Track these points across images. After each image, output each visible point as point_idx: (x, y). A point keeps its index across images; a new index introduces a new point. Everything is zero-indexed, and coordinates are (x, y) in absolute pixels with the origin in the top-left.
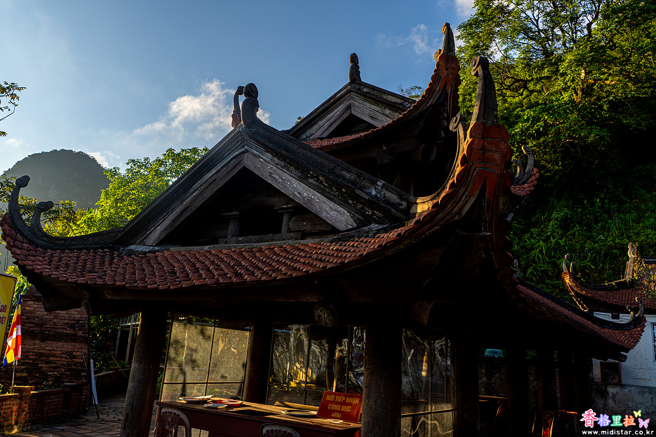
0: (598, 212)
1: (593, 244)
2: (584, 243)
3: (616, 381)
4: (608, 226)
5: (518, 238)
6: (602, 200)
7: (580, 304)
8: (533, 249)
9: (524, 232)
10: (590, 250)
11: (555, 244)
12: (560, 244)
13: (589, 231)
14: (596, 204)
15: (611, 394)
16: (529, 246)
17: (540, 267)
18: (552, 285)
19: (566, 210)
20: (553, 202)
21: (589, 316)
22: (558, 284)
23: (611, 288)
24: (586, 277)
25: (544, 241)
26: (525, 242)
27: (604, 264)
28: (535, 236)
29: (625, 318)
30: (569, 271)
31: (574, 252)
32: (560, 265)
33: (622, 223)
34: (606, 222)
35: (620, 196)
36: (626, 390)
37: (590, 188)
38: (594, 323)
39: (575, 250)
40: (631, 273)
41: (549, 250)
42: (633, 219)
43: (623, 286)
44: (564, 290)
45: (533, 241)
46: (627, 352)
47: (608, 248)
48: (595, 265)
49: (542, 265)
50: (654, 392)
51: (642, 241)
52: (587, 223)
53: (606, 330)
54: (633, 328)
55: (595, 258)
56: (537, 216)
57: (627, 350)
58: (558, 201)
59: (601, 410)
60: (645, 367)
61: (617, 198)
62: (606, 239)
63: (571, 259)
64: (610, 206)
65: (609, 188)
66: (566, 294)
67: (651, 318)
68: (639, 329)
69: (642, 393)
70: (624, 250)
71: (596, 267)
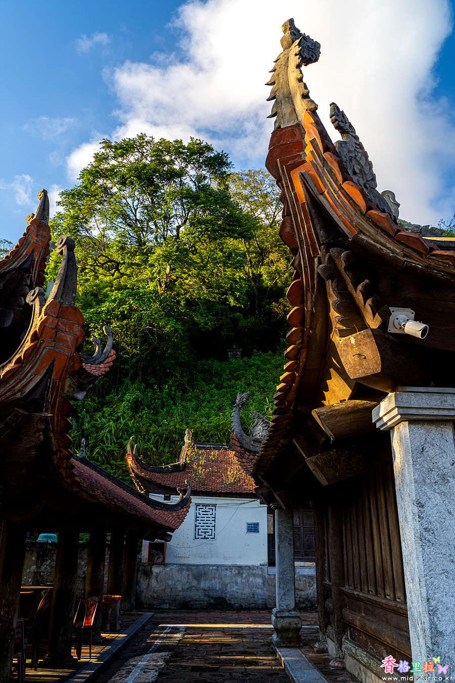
0: (166, 398)
1: (157, 428)
2: (150, 426)
3: (160, 561)
4: (172, 412)
5: (90, 416)
6: (170, 387)
7: (138, 485)
8: (103, 429)
9: (96, 410)
10: (154, 433)
11: (124, 425)
12: (129, 425)
13: (156, 415)
14: (164, 391)
15: (154, 574)
16: (100, 425)
17: (108, 447)
18: (116, 466)
19: (138, 393)
20: (127, 384)
21: (144, 498)
22: (122, 464)
23: (167, 471)
24: (148, 459)
25: (115, 421)
26: (96, 420)
27: (164, 447)
28: (107, 415)
29: (175, 499)
30: (132, 453)
31: (140, 434)
32: (125, 447)
33: (183, 410)
34: (171, 408)
35: (185, 385)
36: (168, 569)
37: (161, 375)
38: (148, 504)
39: (141, 432)
40: (185, 457)
41: (117, 430)
42: (193, 408)
43: (177, 469)
44: (126, 472)
45: (104, 420)
46: (173, 532)
47: (169, 432)
48: (156, 448)
49: (110, 445)
50: (191, 569)
51: (197, 428)
52: (155, 407)
53: (158, 511)
54: (180, 509)
55: (157, 441)
56: (111, 396)
57: (173, 530)
58: (132, 384)
59: (145, 591)
60: (186, 545)
61: (182, 386)
62: (169, 424)
63: (135, 441)
64: (176, 393)
65: (177, 377)
66: (127, 476)
67: (195, 500)
68: (185, 510)
69: (180, 571)
70: (182, 435)
71: (157, 450)
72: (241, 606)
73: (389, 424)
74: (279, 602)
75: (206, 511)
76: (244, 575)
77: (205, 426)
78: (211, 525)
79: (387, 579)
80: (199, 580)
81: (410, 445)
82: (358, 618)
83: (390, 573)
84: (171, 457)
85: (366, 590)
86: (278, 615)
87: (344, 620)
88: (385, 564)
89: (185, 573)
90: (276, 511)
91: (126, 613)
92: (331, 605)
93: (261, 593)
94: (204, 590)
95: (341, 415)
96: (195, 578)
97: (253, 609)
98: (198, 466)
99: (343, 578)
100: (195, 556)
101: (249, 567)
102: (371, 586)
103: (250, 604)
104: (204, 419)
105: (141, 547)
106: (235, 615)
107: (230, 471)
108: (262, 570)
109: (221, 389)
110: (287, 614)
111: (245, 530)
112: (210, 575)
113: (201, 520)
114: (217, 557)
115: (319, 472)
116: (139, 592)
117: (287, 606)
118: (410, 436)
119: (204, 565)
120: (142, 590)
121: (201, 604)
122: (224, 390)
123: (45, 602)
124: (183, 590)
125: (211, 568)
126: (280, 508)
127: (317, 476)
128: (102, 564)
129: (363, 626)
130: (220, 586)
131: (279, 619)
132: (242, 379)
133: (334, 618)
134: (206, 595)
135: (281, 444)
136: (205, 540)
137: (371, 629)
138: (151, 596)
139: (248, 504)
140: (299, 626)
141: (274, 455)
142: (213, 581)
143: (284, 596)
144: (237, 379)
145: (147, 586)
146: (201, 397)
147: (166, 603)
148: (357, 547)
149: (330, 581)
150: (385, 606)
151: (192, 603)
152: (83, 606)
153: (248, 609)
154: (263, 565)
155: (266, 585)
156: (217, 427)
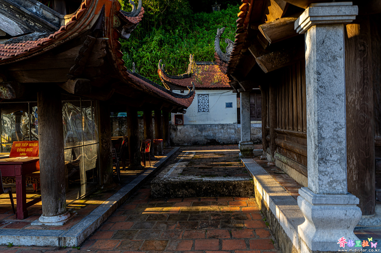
0: (177, 37)
1: (174, 55)
2: (170, 54)
3: (181, 123)
4: (181, 45)
5: (136, 51)
6: (179, 31)
7: (166, 86)
8: (144, 57)
9: (139, 47)
10: (172, 58)
11: (155, 54)
12: (158, 55)
13: (172, 48)
14: (176, 33)
15: (179, 130)
16: (142, 55)
17: (148, 67)
18: (153, 77)
19: (161, 35)
20: (154, 30)
21: (170, 92)
22: (156, 76)
23: (180, 78)
24: (170, 73)
25: (150, 53)
26: (140, 53)
27: (179, 65)
28: (145, 49)
29: (186, 92)
30: (161, 69)
31: (164, 59)
32: (157, 66)
33: (188, 44)
34: (181, 43)
35: (188, 29)
36: (186, 127)
37: (174, 24)
38: (172, 95)
39: (165, 58)
40: (190, 70)
41: (152, 58)
42: (193, 42)
43: (186, 76)
44: (159, 80)
45: (144, 52)
46: (186, 109)
47: (181, 57)
48: (174, 66)
49: (149, 66)
50: (197, 126)
51: (196, 54)
52: (171, 43)
53: (178, 99)
54: (190, 97)
55: (174, 62)
56: (146, 38)
57: (186, 108)
58: (157, 30)
59: (174, 138)
60: (194, 115)
61: (186, 30)
62: (180, 52)
63: (162, 62)
64: (183, 34)
65: (183, 24)
66: (160, 82)
67: (197, 92)
68: (192, 97)
69: (192, 128)
70: (188, 58)
71: (175, 67)
72: (224, 143)
73: (304, 29)
74: (242, 138)
75: (203, 98)
76: (225, 129)
77: (201, 53)
78: (206, 105)
79: (299, 122)
80: (202, 132)
81: (316, 39)
82: (283, 142)
83: (301, 119)
84: (183, 71)
85: (288, 128)
86: (242, 144)
87: (275, 144)
88: (298, 115)
89: (195, 129)
90: (240, 93)
91: (166, 147)
92: (269, 138)
93: (234, 136)
94: (205, 136)
95: (276, 27)
96: (199, 131)
97: (230, 144)
98: (198, 74)
99: (276, 124)
100: (199, 120)
101: (228, 125)
102: (290, 126)
103: (228, 142)
104: (200, 48)
105: (171, 117)
106: (221, 147)
107: (216, 76)
108: (234, 126)
109: (209, 30)
110: (246, 143)
111: (225, 106)
112: (207, 129)
113: (201, 103)
114: (211, 120)
115: (263, 66)
116: (172, 138)
117: (246, 140)
118: (316, 34)
119: (204, 125)
120: (173, 137)
121: (203, 143)
122: (211, 30)
123: (125, 142)
124: (194, 137)
125: (207, 126)
126: (243, 91)
127: (262, 68)
128: (151, 125)
129: (285, 145)
130: (213, 134)
131: (242, 146)
132: (221, 23)
133: (270, 144)
134: (205, 139)
135: (242, 52)
136: (204, 112)
137: (289, 146)
138: (178, 140)
139: (226, 93)
140: (253, 148)
141: (239, 60)
142: (209, 132)
143: (244, 135)
144: (218, 24)
145: (175, 135)
146: (198, 36)
147: (186, 143)
148: (284, 108)
149: (269, 127)
150: (297, 135)
151: (199, 142)
152: (144, 144)
153: (227, 144)
154: (235, 123)
155: (237, 133)
156: (207, 53)
